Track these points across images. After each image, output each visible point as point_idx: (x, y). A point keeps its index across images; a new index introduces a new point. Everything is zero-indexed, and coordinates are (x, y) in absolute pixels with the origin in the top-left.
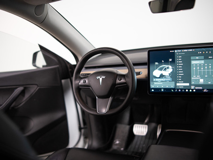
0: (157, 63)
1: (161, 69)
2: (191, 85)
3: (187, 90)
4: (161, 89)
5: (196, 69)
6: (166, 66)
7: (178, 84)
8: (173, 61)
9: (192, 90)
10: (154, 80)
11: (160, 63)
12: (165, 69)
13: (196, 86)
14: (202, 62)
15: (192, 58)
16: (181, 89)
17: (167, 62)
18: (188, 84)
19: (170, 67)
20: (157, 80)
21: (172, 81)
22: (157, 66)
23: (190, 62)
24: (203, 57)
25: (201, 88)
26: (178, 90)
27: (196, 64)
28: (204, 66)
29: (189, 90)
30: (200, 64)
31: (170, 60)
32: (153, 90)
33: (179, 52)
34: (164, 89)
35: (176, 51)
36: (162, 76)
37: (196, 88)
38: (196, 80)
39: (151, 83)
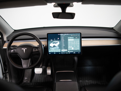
0: (51, 40)
1: (54, 43)
2: (68, 50)
3: (66, 53)
4: (54, 53)
5: (70, 43)
6: (56, 41)
7: (62, 50)
8: (60, 39)
9: (69, 53)
10: (51, 48)
11: (53, 40)
12: (56, 43)
13: (70, 51)
14: (73, 40)
15: (68, 38)
16: (64, 53)
17: (56, 39)
18: (67, 50)
19: (58, 42)
20: (52, 48)
21: (59, 49)
22: (52, 42)
23: (68, 40)
24: (73, 38)
25: (72, 52)
26: (62, 53)
27: (70, 41)
28: (74, 42)
29: (67, 53)
30: (72, 41)
31: (58, 38)
32: (50, 53)
33: (62, 35)
34: (56, 53)
35: (61, 34)
36: (54, 46)
37: (70, 52)
38: (70, 48)
39: (49, 50)
